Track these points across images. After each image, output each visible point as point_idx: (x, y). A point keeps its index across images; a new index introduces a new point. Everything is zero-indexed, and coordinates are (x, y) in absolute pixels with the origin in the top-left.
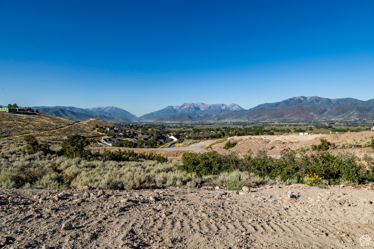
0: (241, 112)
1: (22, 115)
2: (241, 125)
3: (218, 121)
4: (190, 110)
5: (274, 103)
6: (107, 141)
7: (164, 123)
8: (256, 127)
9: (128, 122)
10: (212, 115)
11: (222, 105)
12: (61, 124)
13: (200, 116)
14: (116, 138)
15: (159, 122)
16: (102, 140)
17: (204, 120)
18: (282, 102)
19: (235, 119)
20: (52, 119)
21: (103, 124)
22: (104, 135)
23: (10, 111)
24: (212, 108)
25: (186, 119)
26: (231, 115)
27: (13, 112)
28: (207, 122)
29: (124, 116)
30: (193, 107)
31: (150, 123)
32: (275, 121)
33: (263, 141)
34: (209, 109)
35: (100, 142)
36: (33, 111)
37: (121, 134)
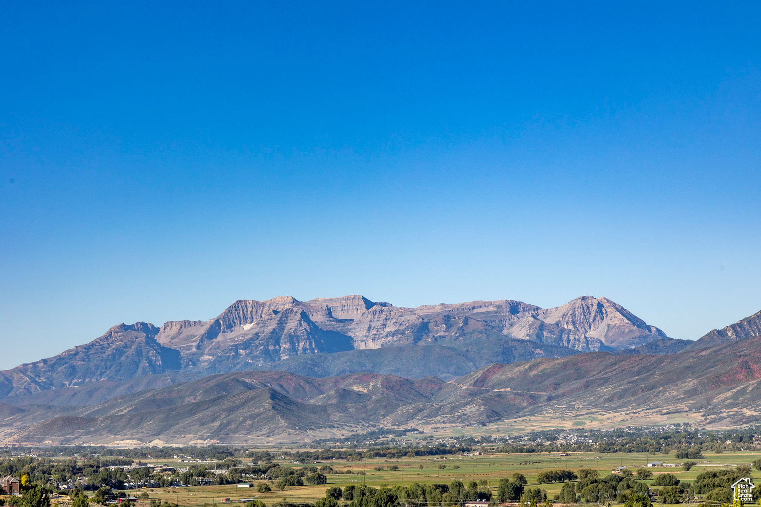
0: (649, 360)
2: (659, 449)
3: (492, 426)
4: (277, 352)
10: (439, 384)
11: (506, 313)
13: (359, 394)
15: (56, 444)
17: (387, 423)
19: (607, 409)
24: (441, 331)
25: (252, 417)
26: (581, 382)
28: (414, 439)
30: (301, 330)
34: (417, 339)
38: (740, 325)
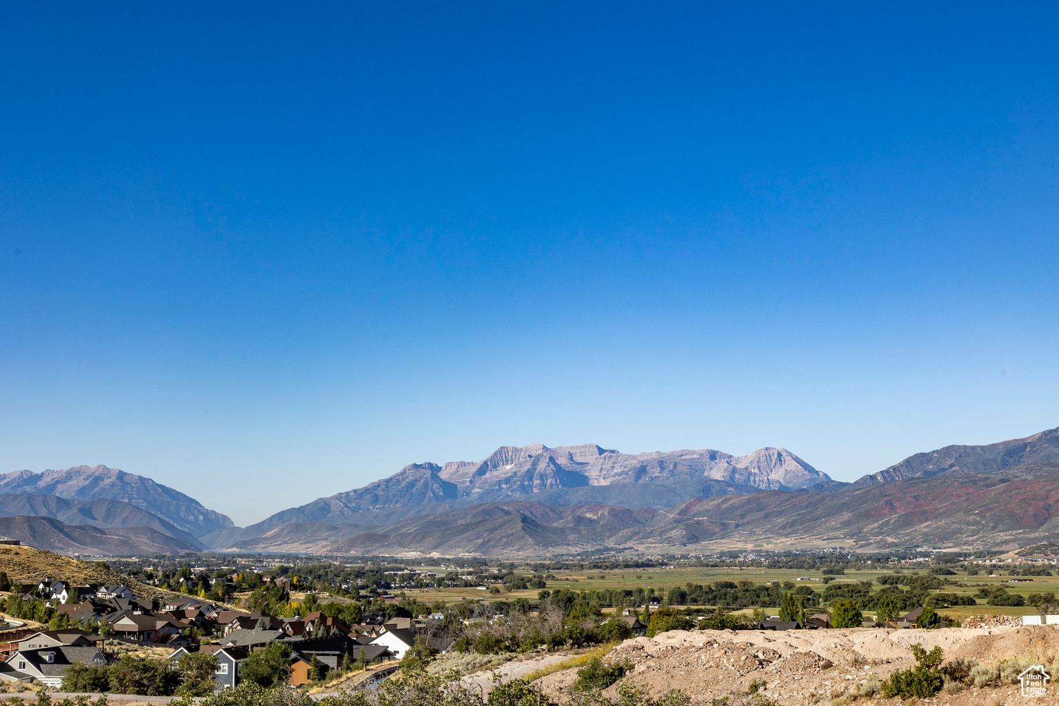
0: (816, 498)
2: (813, 567)
3: (691, 547)
4: (530, 487)
5: (994, 446)
6: (44, 662)
7: (384, 559)
8: (896, 581)
9: (182, 552)
10: (652, 513)
11: (706, 459)
13: (590, 520)
14: (93, 644)
15: (359, 554)
16: (16, 661)
17: (610, 543)
18: (1040, 439)
19: (780, 535)
21: (36, 570)
22: (32, 631)
24: (656, 472)
25: (507, 536)
26: (762, 514)
28: (629, 556)
29: (162, 522)
30: (549, 471)
31: (310, 558)
32: (1004, 548)
33: (745, 658)
34: (638, 478)
35: (4, 668)
37: (126, 623)
38: (887, 471)
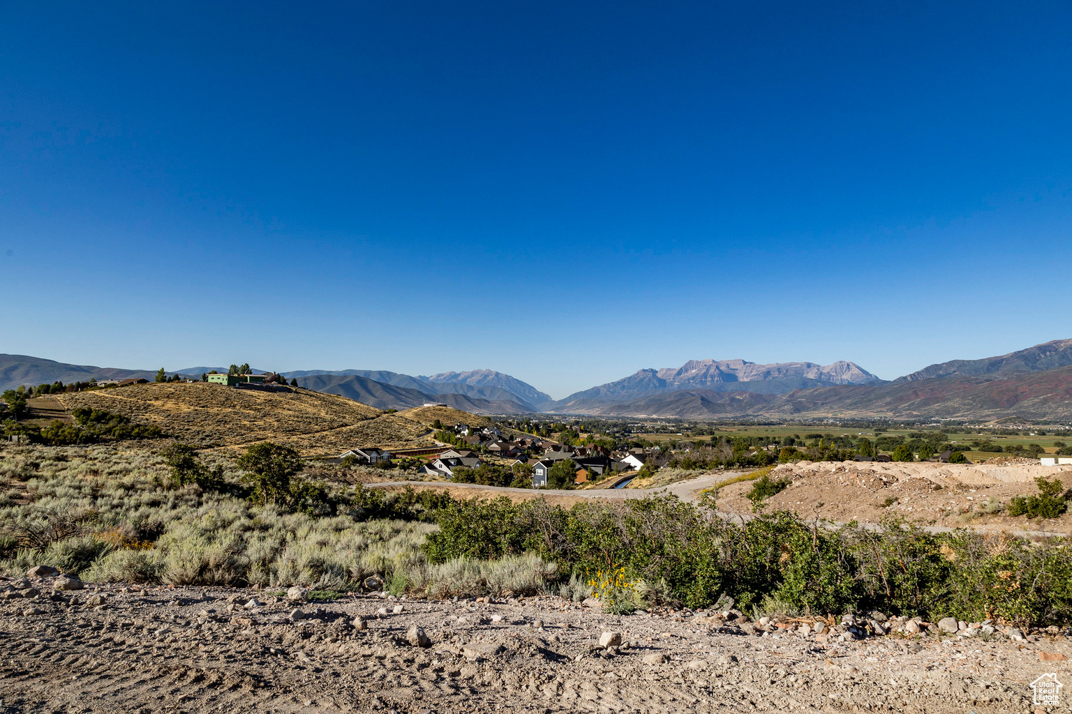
0: (870, 389)
1: (255, 393)
3: (796, 415)
4: (706, 381)
5: (982, 360)
6: (451, 465)
7: (628, 418)
8: (919, 436)
9: (527, 413)
10: (774, 396)
11: (805, 367)
12: (344, 418)
13: (739, 400)
14: (477, 456)
15: (615, 415)
16: (438, 464)
17: (750, 412)
18: (1012, 356)
19: (848, 409)
20: (327, 403)
21: (454, 419)
22: (447, 449)
23: (232, 381)
24: (776, 374)
25: (693, 407)
26: (837, 397)
27: (237, 385)
28: (760, 419)
29: (517, 397)
30: (716, 373)
31: (590, 417)
32: (987, 419)
33: (872, 480)
34: (765, 377)
35: (431, 467)
36: (284, 382)
37: (495, 446)
38: (914, 375)
